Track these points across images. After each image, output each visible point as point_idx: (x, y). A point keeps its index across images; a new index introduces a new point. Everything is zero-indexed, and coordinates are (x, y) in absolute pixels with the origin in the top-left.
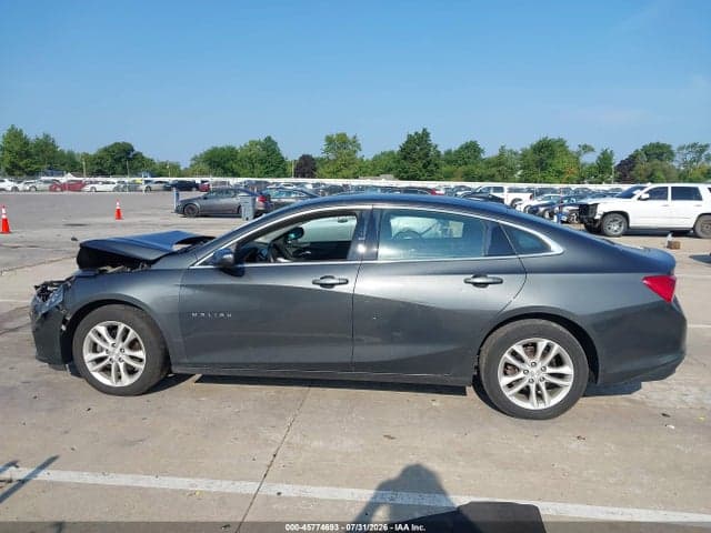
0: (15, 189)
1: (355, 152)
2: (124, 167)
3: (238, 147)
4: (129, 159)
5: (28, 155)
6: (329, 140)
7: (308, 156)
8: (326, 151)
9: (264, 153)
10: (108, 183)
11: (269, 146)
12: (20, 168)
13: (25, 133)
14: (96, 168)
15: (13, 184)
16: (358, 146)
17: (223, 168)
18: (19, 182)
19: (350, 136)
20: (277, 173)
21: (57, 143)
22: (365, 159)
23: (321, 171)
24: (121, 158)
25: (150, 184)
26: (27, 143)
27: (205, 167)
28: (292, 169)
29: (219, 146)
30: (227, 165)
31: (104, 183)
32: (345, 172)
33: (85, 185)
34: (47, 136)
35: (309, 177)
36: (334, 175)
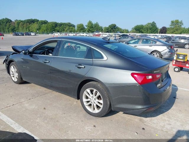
0: (86, 36)
1: (181, 26)
2: (113, 30)
3: (144, 25)
4: (115, 28)
5: (92, 27)
6: (172, 22)
7: (165, 27)
8: (171, 25)
9: (152, 27)
10: (106, 34)
11: (154, 24)
12: (90, 31)
13: (92, 22)
14: (107, 31)
15: (86, 34)
16: (182, 24)
17: (139, 31)
18: (87, 34)
19: (180, 21)
20: (155, 32)
21: (99, 24)
22: (185, 28)
23: (168, 32)
24: (113, 28)
25: (116, 35)
26: (92, 24)
27: (134, 30)
28: (159, 31)
29: (139, 25)
30: (140, 30)
31: (105, 34)
32: (176, 32)
33: (100, 35)
34: (97, 23)
35: (164, 33)
36: (172, 33)
